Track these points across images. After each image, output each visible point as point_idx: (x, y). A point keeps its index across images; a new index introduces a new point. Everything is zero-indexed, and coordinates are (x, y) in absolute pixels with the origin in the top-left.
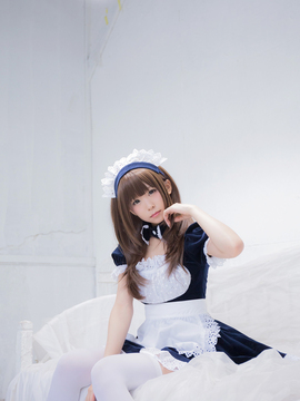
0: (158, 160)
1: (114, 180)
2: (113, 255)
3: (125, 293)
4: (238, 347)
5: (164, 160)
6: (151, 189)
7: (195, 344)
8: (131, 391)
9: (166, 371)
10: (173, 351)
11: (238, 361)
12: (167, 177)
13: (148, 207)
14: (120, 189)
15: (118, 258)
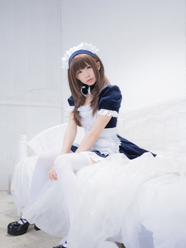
0: (94, 50)
1: (68, 58)
2: (69, 100)
3: (73, 122)
4: (131, 151)
5: (98, 50)
6: (89, 66)
7: (110, 149)
8: (75, 172)
9: (94, 162)
10: (98, 153)
11: (131, 158)
12: (98, 60)
13: (87, 76)
14: (72, 64)
15: (71, 102)
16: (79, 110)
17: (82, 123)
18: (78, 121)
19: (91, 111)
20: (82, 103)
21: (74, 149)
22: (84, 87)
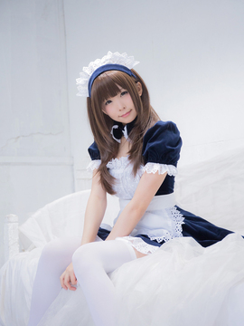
0: (131, 63)
1: (88, 80)
2: (89, 150)
3: (99, 188)
4: (203, 232)
5: (137, 63)
6: (123, 90)
7: (165, 231)
8: (109, 274)
9: (140, 255)
10: (145, 238)
11: (205, 245)
12: (138, 79)
13: (120, 108)
14: (94, 89)
15: (94, 153)
16: (108, 165)
17: (115, 188)
18: (107, 184)
19: (131, 168)
20: (114, 154)
21: (103, 234)
22: (116, 127)
